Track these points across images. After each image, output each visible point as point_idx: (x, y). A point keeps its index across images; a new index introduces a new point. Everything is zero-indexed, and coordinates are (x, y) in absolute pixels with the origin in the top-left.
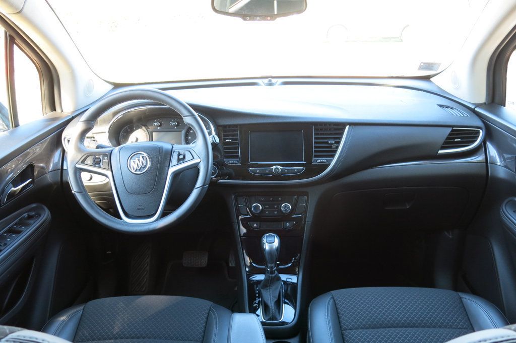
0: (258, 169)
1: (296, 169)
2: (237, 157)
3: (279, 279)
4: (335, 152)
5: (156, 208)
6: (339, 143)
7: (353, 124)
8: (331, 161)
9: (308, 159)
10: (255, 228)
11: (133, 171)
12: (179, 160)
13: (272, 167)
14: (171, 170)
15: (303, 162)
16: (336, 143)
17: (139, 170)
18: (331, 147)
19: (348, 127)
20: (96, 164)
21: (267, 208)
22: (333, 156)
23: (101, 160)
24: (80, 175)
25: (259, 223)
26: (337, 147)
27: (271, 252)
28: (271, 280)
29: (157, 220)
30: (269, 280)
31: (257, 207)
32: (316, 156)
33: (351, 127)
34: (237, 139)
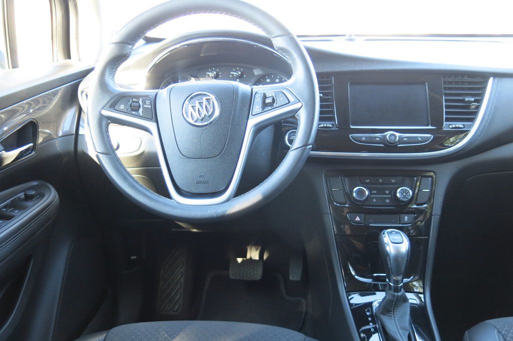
0: (364, 136)
1: (420, 137)
2: (332, 119)
3: (405, 300)
4: (475, 113)
5: (227, 182)
6: (479, 101)
7: (499, 75)
8: (471, 126)
9: (438, 123)
10: (358, 222)
11: (192, 122)
12: (265, 105)
13: (386, 133)
14: (252, 122)
15: (430, 127)
16: (476, 101)
17: (202, 120)
18: (468, 107)
19: (491, 79)
20: (132, 110)
21: (374, 194)
22: (472, 120)
23: (139, 106)
24: (107, 127)
25: (362, 215)
26: (478, 108)
27: (397, 257)
28: (396, 302)
29: (228, 200)
30: (392, 301)
31: (360, 192)
32: (447, 120)
33: (496, 79)
34: (331, 94)
